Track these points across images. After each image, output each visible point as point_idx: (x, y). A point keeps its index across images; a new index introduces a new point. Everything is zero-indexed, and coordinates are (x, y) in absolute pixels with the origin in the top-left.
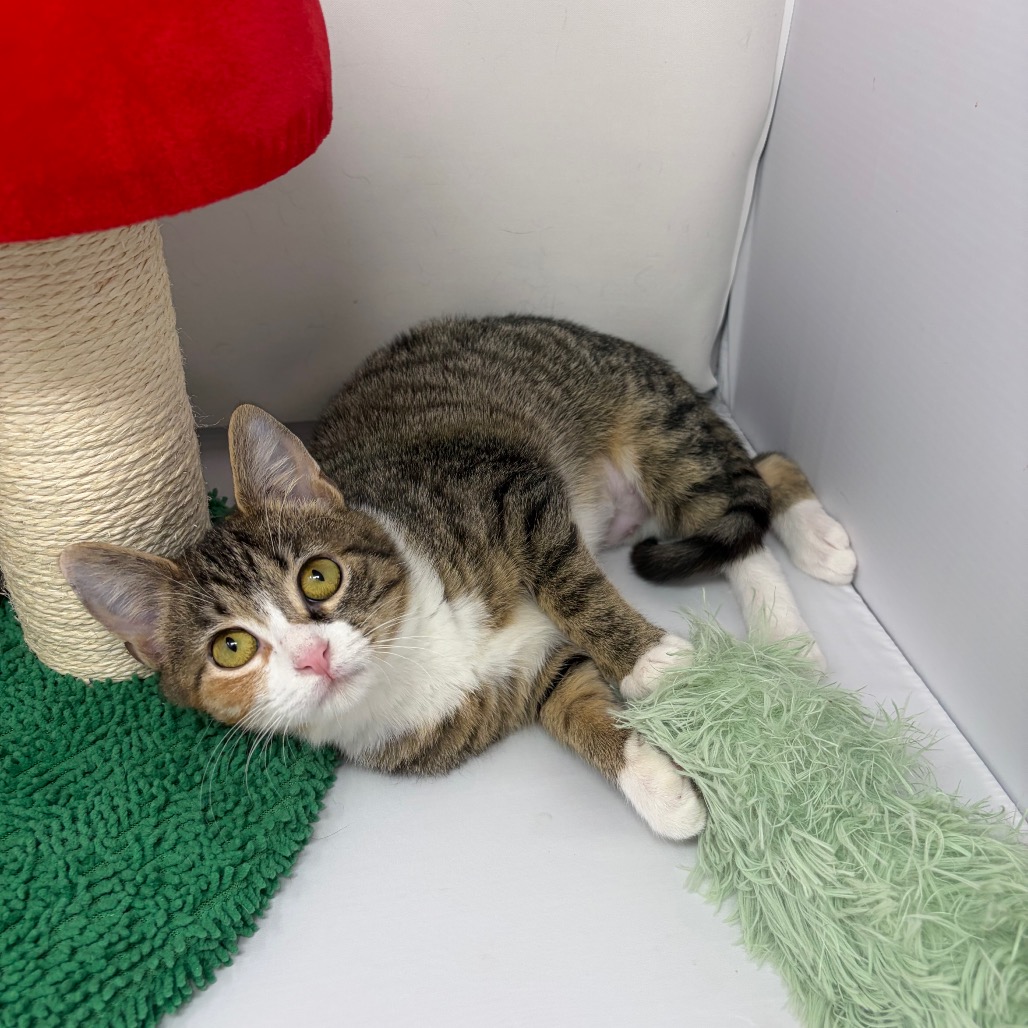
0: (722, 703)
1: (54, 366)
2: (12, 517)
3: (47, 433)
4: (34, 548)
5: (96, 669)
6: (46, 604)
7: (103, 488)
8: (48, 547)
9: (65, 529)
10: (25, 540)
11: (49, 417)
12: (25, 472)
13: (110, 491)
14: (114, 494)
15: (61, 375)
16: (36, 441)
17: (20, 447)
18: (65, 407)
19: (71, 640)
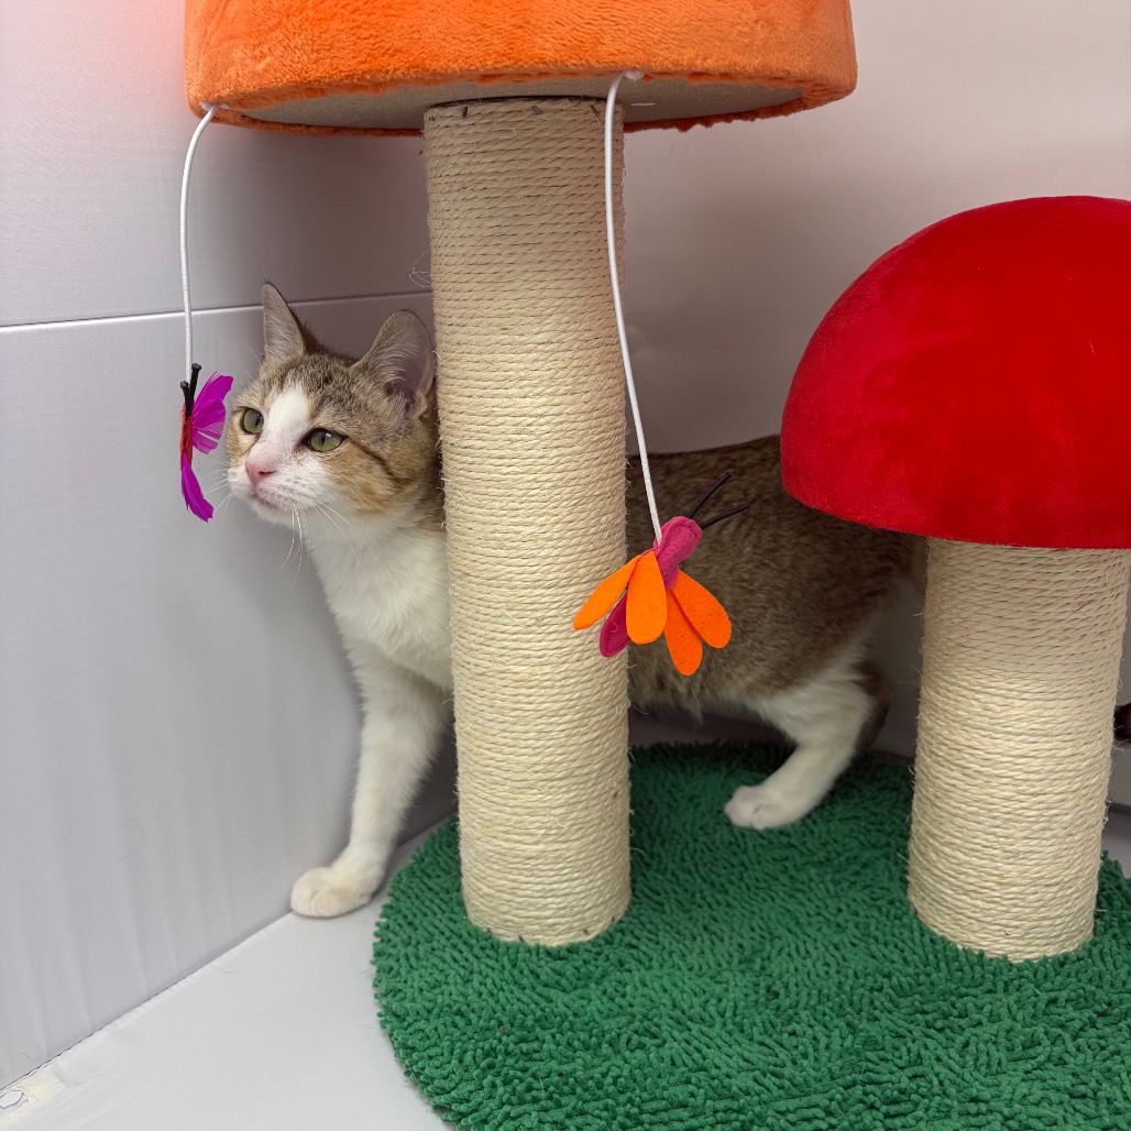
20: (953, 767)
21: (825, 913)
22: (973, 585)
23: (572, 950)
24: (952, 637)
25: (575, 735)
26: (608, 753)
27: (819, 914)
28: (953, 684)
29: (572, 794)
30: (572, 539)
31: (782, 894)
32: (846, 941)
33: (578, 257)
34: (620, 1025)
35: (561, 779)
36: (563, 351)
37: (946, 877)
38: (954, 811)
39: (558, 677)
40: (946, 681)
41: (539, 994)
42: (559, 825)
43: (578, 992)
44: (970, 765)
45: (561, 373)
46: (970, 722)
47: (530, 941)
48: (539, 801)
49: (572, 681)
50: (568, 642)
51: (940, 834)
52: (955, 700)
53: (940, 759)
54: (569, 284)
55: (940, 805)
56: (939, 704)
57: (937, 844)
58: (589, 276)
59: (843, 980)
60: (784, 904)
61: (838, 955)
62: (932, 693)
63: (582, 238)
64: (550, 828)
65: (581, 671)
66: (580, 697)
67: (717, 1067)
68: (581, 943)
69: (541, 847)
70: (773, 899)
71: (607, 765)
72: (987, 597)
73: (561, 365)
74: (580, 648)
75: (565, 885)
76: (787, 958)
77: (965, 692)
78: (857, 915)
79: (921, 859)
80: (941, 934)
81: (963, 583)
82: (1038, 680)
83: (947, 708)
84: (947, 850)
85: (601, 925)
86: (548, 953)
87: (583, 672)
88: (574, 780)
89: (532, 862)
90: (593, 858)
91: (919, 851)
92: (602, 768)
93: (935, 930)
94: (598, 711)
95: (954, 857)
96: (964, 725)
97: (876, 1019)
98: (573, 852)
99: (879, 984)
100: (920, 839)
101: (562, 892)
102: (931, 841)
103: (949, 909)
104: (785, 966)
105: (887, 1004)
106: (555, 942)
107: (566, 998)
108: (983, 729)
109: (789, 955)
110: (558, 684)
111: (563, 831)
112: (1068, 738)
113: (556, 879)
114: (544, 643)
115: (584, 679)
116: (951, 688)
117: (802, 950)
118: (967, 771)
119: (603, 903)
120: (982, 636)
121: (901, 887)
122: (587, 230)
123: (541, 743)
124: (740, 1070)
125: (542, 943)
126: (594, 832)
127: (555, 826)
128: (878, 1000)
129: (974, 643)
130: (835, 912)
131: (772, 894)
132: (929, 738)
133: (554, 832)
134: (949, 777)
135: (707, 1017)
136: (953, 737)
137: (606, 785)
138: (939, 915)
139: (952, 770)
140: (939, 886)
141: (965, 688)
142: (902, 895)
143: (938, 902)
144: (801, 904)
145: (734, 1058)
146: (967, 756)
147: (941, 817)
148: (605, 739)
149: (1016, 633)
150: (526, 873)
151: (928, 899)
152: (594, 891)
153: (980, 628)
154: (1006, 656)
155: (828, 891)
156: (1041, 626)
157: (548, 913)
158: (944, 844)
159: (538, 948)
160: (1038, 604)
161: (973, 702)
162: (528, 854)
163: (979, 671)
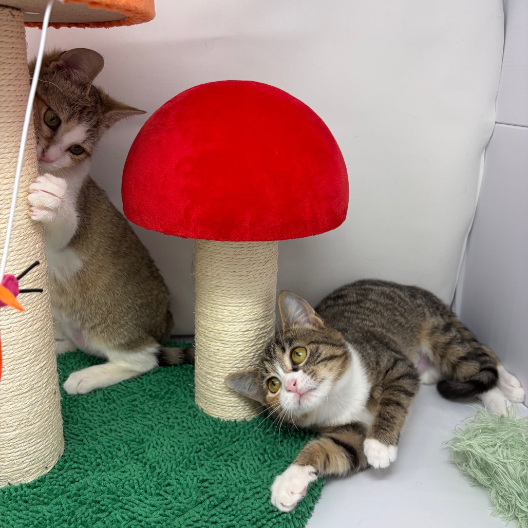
0: (503, 437)
1: (247, 289)
2: (215, 348)
3: (238, 314)
4: (220, 360)
5: (230, 415)
6: (217, 385)
7: (251, 337)
8: (226, 360)
9: (235, 353)
10: (218, 357)
11: (240, 308)
12: (226, 329)
13: (253, 338)
14: (253, 340)
15: (248, 292)
16: (234, 317)
17: (227, 319)
18: (246, 304)
19: (224, 401)
20: (217, 341)
21: (162, 422)
22: (221, 259)
23: (41, 480)
24: (212, 283)
25: (32, 367)
26: (50, 372)
27: (160, 423)
28: (214, 304)
29: (33, 399)
30: (21, 259)
31: (139, 418)
32: (177, 433)
33: (11, 99)
34: (83, 511)
35: (27, 392)
36: (7, 153)
37: (217, 391)
38: (218, 361)
39: (20, 337)
40: (211, 303)
41: (31, 511)
42: (28, 417)
43: (54, 502)
44: (225, 339)
45: (7, 166)
46: (224, 320)
47: (15, 483)
48: (15, 407)
49: (29, 338)
50: (25, 317)
51: (212, 372)
52: (217, 311)
53: (210, 338)
54: (7, 115)
55: (212, 359)
56: (208, 314)
57: (211, 377)
58: (18, 110)
59: (183, 451)
60: (142, 423)
61: (176, 440)
62: (204, 309)
63: (12, 88)
64: (23, 420)
65: (33, 331)
66: (34, 346)
67: (140, 515)
68: (45, 475)
69: (17, 432)
70: (136, 422)
71: (50, 378)
72: (228, 263)
73: (7, 161)
74: (31, 319)
75: (33, 447)
76: (154, 449)
77: (220, 307)
78: (177, 418)
79: (203, 385)
80: (217, 417)
81: (216, 258)
82: (251, 297)
83: (212, 315)
84: (216, 379)
85: (54, 462)
86: (28, 486)
87: (34, 332)
88: (34, 391)
89: (12, 441)
90: (47, 429)
91: (202, 382)
92: (47, 381)
93: (213, 416)
94: (43, 351)
95: (220, 381)
96: (221, 321)
97: (203, 465)
98: (37, 429)
99: (198, 449)
100: (202, 377)
101: (32, 452)
102: (208, 376)
103: (219, 404)
104: (154, 453)
105: (206, 457)
106: (30, 480)
107: (48, 507)
108: (230, 322)
109: (154, 447)
110: (21, 341)
111: (30, 420)
112: (263, 319)
113: (28, 446)
114: (9, 320)
115: (35, 335)
116: (214, 306)
117: (159, 443)
118: (223, 342)
119: (54, 450)
120: (226, 281)
121: (192, 400)
122: (14, 83)
123: (13, 375)
124: (152, 512)
125: (23, 483)
126: (47, 415)
127: (26, 418)
128: (201, 456)
129: (223, 285)
130: (167, 420)
131: (135, 419)
132: (203, 330)
133: (25, 421)
134: (215, 346)
135: (127, 492)
136: (216, 328)
137: (50, 389)
138: (215, 409)
139: (216, 343)
140: (214, 395)
141: (220, 305)
142: (193, 403)
143: (214, 403)
144: (150, 420)
145: (147, 507)
146: (223, 335)
147: (212, 364)
148: (48, 365)
149: (241, 278)
150: (10, 448)
151: (209, 403)
152: (49, 445)
153: (225, 277)
154: (237, 288)
155: (160, 410)
156: (251, 273)
157: (24, 465)
158: (215, 377)
159: (21, 486)
160: (249, 264)
161: (225, 311)
162: (9, 438)
163: (226, 297)
